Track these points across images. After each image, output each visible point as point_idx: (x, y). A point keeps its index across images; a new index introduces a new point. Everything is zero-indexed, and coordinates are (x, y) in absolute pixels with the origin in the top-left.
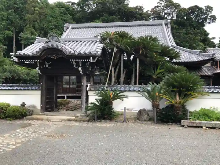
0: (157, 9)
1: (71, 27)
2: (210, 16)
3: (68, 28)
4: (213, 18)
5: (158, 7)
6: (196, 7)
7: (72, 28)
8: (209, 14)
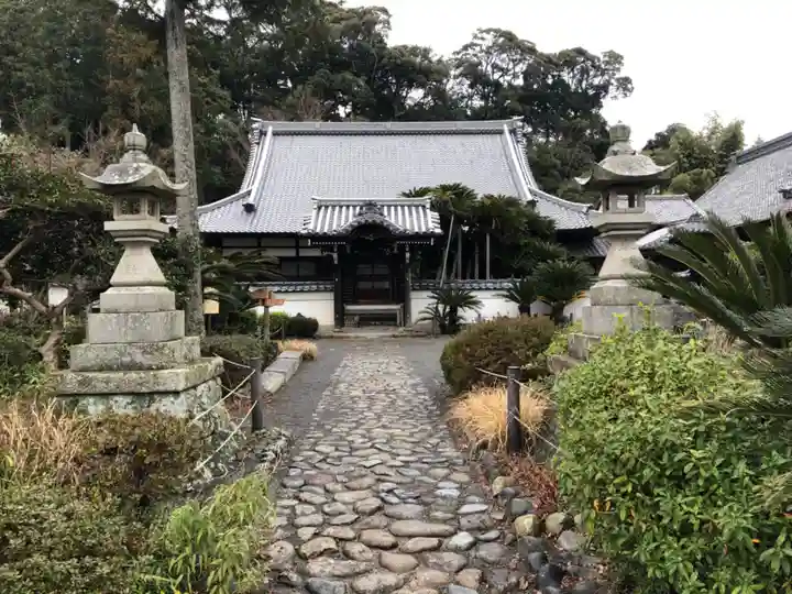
0: (470, 51)
1: (270, 130)
2: (618, 80)
3: (263, 133)
4: (625, 84)
5: (472, 45)
6: (580, 52)
7: (275, 134)
8: (614, 74)
